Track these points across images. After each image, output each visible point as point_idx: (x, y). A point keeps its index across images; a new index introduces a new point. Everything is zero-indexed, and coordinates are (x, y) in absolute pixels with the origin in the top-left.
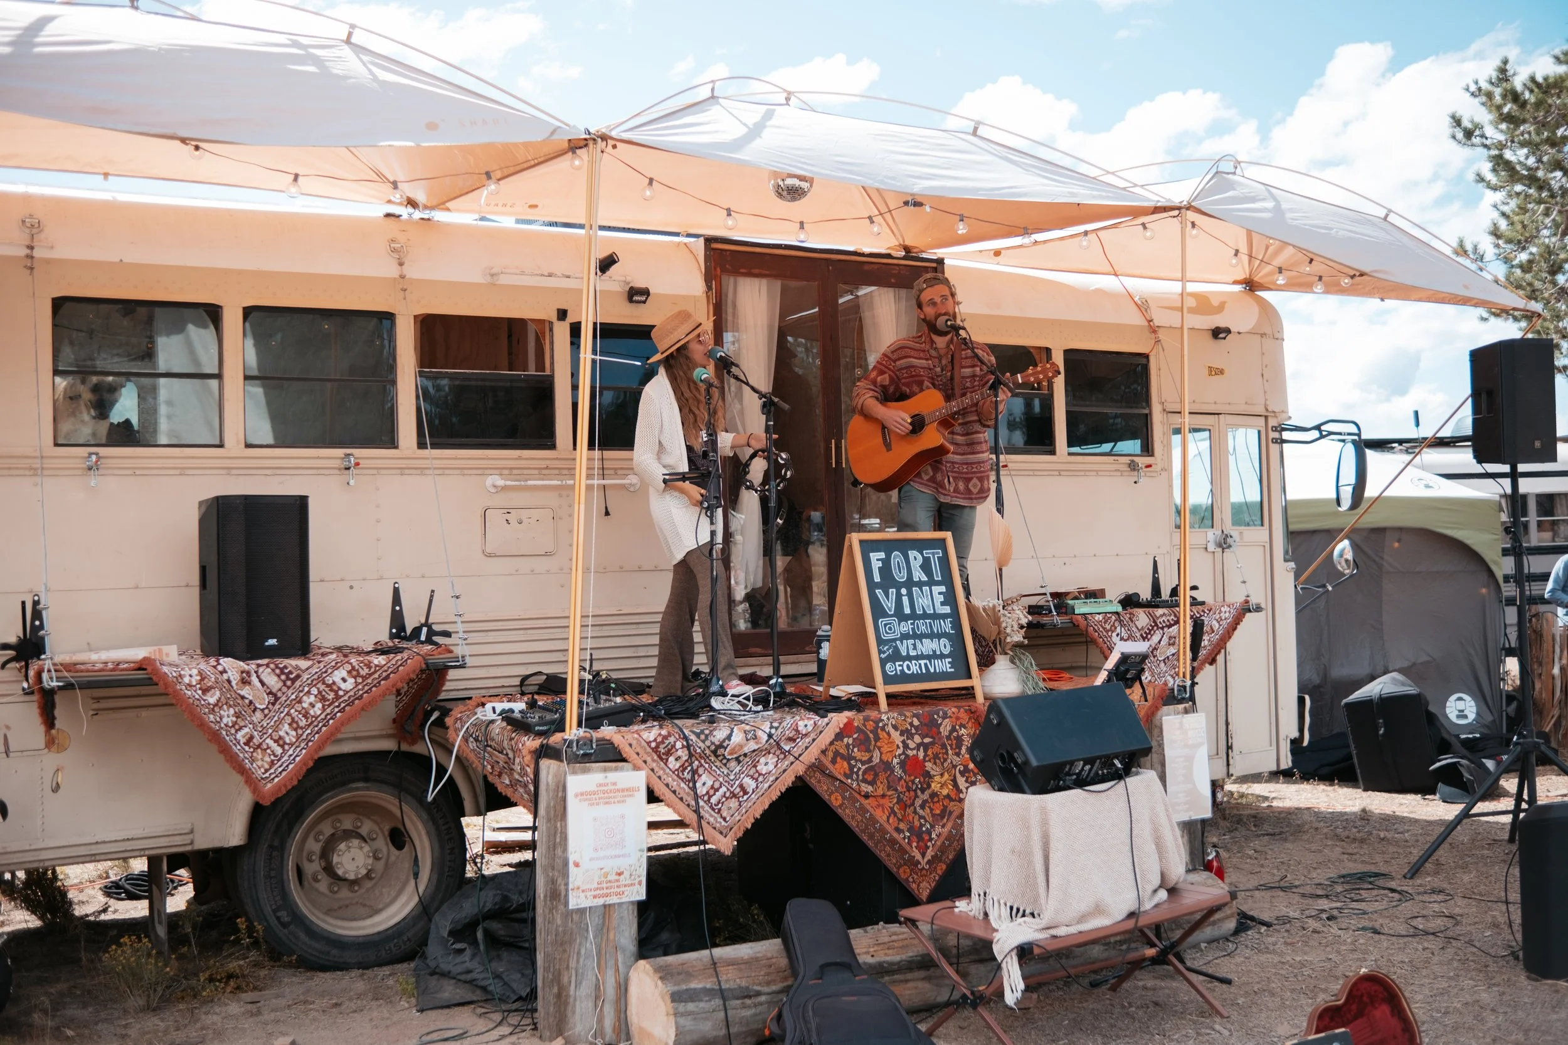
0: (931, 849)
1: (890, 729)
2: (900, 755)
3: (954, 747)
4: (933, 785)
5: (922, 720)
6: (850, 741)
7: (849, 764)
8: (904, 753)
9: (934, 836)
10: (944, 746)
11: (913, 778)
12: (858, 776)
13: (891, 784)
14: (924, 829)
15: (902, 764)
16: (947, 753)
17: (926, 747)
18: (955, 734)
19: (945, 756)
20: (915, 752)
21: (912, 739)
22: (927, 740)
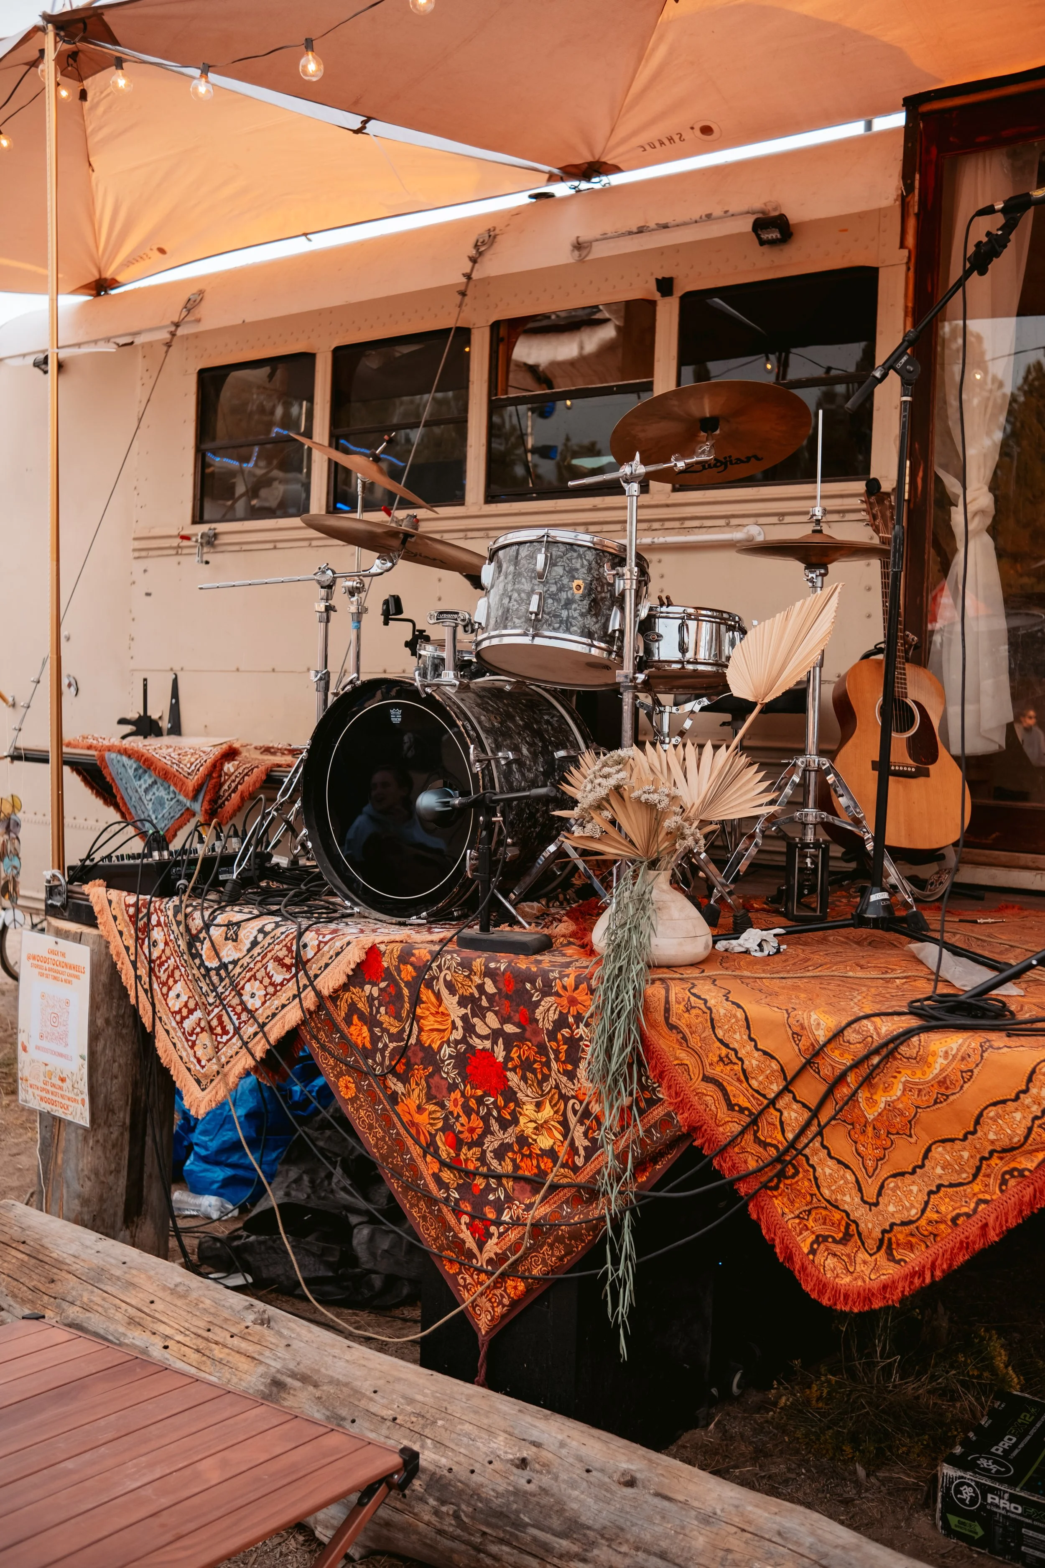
0: (495, 1240)
1: (440, 986)
2: (457, 1042)
3: (562, 1056)
4: (522, 1120)
5: (501, 986)
6: (375, 992)
7: (371, 1031)
8: (464, 1040)
9: (506, 1217)
10: (542, 1049)
11: (479, 1092)
12: (383, 1057)
13: (433, 1091)
14: (491, 1197)
15: (460, 1060)
16: (548, 1064)
17: (510, 1041)
18: (566, 1032)
19: (545, 1071)
20: (488, 1044)
21: (483, 1018)
22: (510, 1028)
